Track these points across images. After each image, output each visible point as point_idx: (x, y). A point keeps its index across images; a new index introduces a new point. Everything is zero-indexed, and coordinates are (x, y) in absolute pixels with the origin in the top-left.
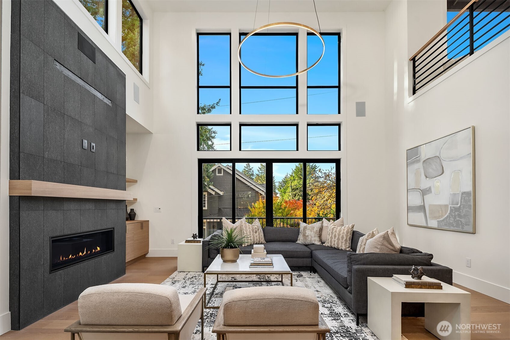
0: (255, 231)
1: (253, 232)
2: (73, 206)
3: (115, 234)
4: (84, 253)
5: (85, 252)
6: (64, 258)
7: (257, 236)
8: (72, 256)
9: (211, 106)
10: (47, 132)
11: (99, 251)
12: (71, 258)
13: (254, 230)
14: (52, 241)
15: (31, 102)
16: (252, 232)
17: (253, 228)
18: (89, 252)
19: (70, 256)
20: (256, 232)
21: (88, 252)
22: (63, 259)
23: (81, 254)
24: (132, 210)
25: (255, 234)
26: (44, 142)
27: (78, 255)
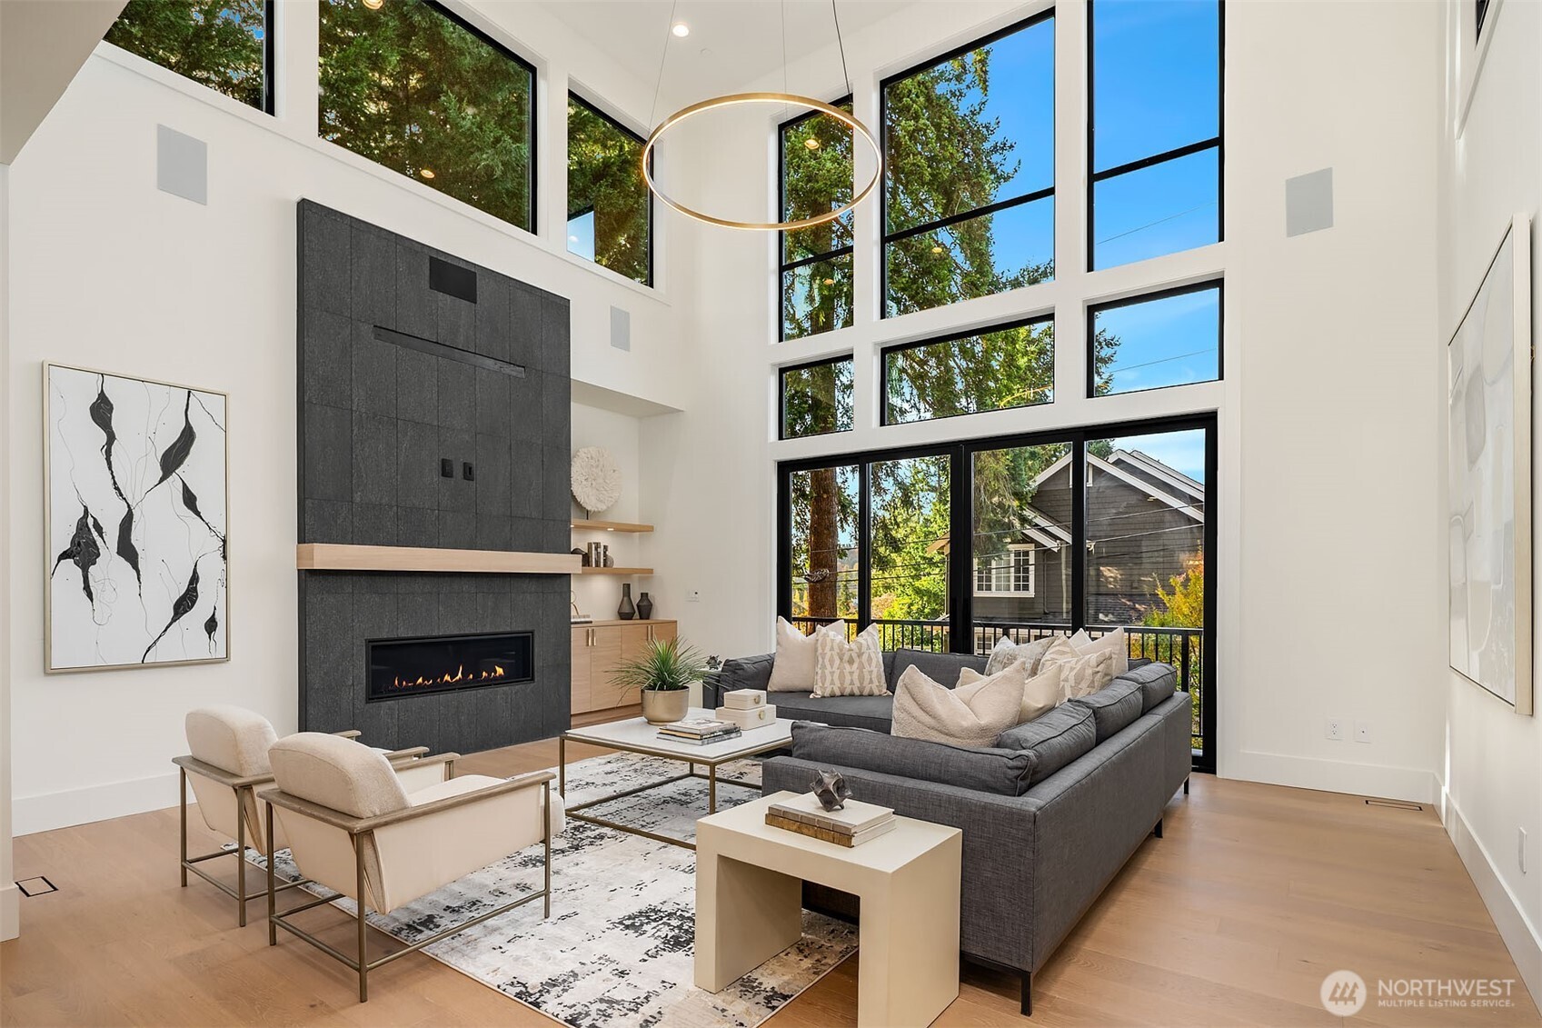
0: (846, 658)
1: (841, 659)
2: (418, 585)
3: (536, 645)
4: (458, 678)
5: (460, 675)
6: (404, 683)
7: (851, 673)
8: (423, 681)
9: (1040, 271)
10: (359, 457)
11: (500, 675)
12: (420, 684)
13: (843, 654)
14: (373, 647)
15: (326, 412)
16: (837, 662)
17: (841, 650)
18: (471, 676)
19: (420, 680)
20: (851, 662)
21: (469, 675)
22: (400, 683)
23: (447, 678)
24: (644, 596)
25: (847, 666)
26: (352, 476)
27: (442, 680)
